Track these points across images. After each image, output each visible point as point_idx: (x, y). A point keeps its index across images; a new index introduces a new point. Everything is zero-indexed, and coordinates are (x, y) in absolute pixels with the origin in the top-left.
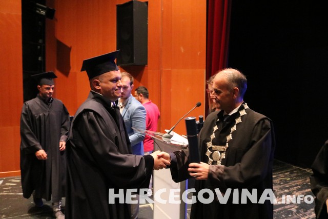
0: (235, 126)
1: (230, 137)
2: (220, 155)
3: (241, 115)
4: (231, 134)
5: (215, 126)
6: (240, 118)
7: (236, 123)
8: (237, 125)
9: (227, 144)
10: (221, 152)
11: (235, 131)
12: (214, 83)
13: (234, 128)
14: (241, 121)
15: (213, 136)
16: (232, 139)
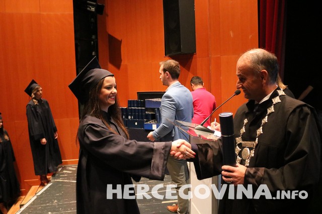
0: (267, 117)
1: (260, 131)
2: (249, 153)
3: (274, 103)
4: (261, 127)
6: (273, 106)
7: (268, 113)
8: (269, 115)
9: (257, 139)
10: (251, 149)
11: (266, 123)
13: (266, 120)
14: (274, 111)
15: (243, 130)
16: (262, 133)
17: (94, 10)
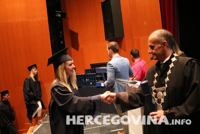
0: (170, 70)
1: (167, 79)
2: (162, 95)
3: (173, 61)
4: (168, 77)
5: (155, 74)
6: (172, 63)
7: (170, 68)
9: (166, 84)
10: (163, 92)
12: (149, 41)
13: (169, 72)
14: (174, 66)
15: (155, 81)
16: (169, 80)
17: (60, 16)
